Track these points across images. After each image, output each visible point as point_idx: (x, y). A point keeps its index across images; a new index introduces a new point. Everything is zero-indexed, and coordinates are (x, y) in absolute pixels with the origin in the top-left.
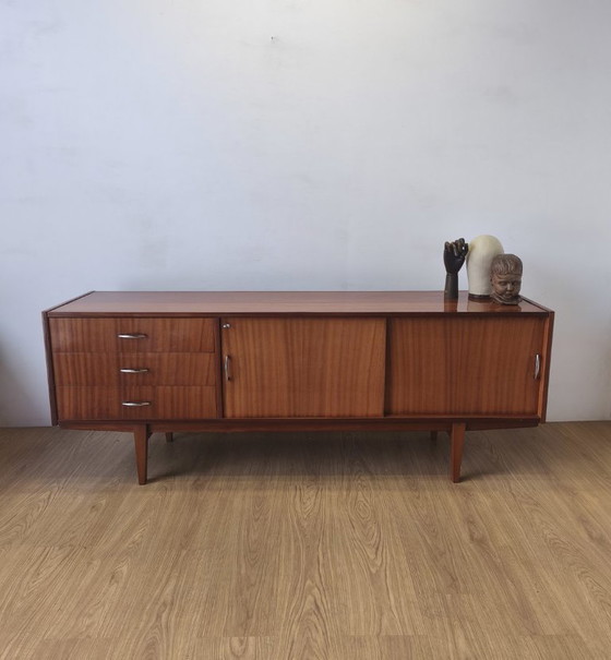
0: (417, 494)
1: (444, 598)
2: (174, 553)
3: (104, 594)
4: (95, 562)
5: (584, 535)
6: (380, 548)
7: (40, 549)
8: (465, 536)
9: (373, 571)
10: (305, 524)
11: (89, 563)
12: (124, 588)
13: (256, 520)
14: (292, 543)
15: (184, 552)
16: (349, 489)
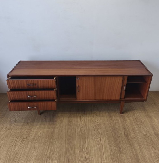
0: (111, 118)
1: (117, 155)
2: (49, 140)
3: (33, 154)
4: (29, 143)
5: (153, 133)
6: (101, 138)
7: (15, 138)
8: (123, 133)
9: (100, 146)
10: (82, 129)
11: (28, 143)
12: (37, 151)
13: (70, 128)
14: (79, 136)
15: (52, 139)
16: (93, 117)
